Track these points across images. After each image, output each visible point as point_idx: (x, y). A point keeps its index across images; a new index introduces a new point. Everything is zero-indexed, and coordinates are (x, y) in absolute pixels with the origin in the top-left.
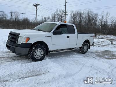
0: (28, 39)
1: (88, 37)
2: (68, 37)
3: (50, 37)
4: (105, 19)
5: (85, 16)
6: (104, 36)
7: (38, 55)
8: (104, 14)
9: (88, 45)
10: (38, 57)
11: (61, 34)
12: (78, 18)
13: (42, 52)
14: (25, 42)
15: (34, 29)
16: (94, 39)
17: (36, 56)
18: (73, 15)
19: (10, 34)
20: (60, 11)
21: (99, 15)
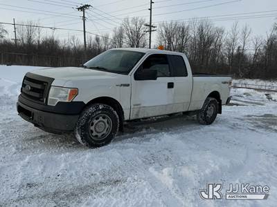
0: (75, 92)
1: (217, 85)
2: (171, 85)
3: (128, 85)
4: (239, 43)
5: (193, 33)
6: (239, 80)
7: (98, 130)
8: (237, 30)
9: (216, 104)
10: (100, 135)
11: (155, 79)
12: (177, 40)
13: (108, 123)
14: (67, 101)
15: (86, 67)
16: (230, 88)
17: (94, 134)
18: (164, 31)
19: (26, 78)
20: (135, 21)
21: (225, 32)
